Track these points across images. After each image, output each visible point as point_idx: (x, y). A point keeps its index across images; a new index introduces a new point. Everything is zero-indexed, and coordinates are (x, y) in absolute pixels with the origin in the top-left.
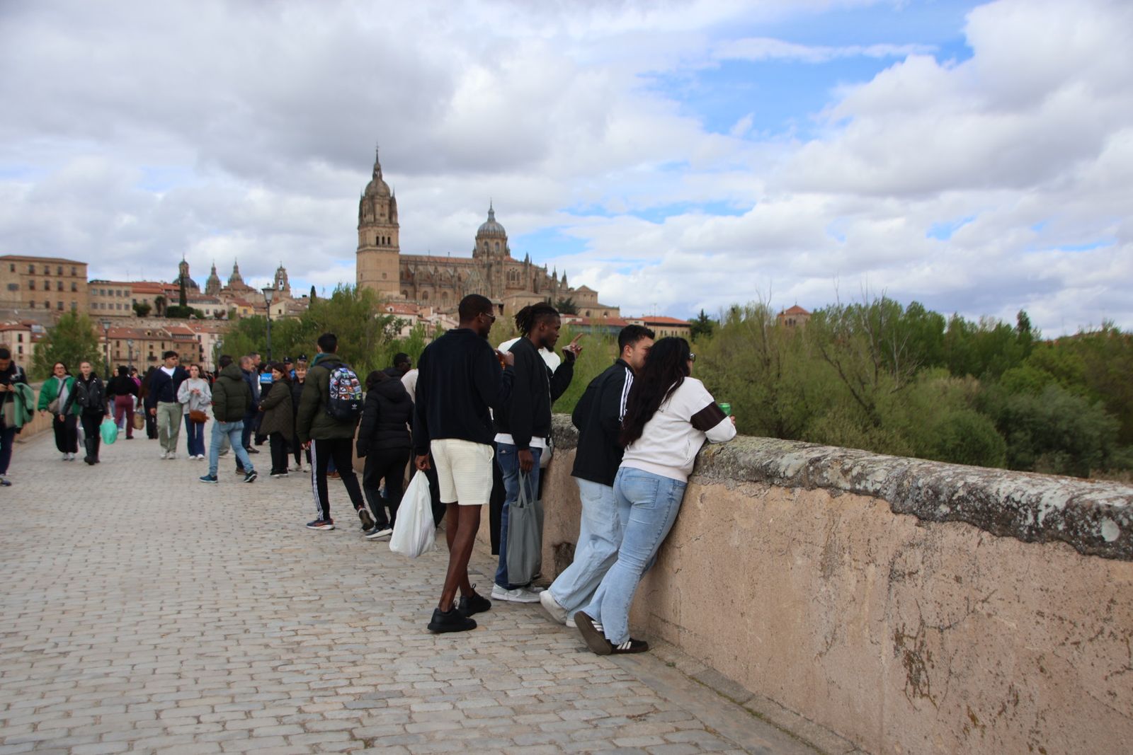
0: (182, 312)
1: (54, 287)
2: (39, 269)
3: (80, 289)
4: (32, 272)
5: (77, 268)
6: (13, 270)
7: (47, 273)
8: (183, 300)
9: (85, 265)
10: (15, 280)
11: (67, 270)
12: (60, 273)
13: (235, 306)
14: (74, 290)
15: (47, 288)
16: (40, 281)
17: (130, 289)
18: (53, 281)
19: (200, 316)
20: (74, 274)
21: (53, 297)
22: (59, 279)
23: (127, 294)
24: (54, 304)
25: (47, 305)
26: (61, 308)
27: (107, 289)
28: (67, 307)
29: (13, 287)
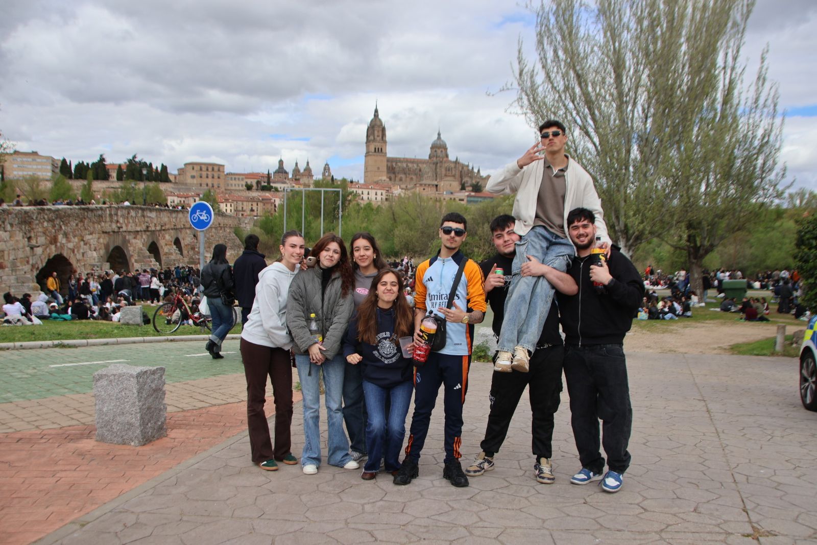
0: (267, 188)
1: (210, 177)
2: (204, 168)
3: (221, 177)
4: (201, 169)
5: (220, 167)
6: (193, 169)
7: (207, 170)
8: (269, 183)
9: (224, 166)
10: (194, 173)
11: (216, 168)
12: (213, 170)
13: (294, 185)
14: (219, 178)
15: (207, 177)
16: (204, 174)
17: (244, 177)
18: (210, 174)
19: (276, 190)
20: (219, 170)
21: (210, 181)
22: (212, 173)
23: (242, 179)
24: (210, 185)
25: (207, 185)
26: (213, 186)
27: (233, 177)
28: (216, 186)
29: (193, 177)
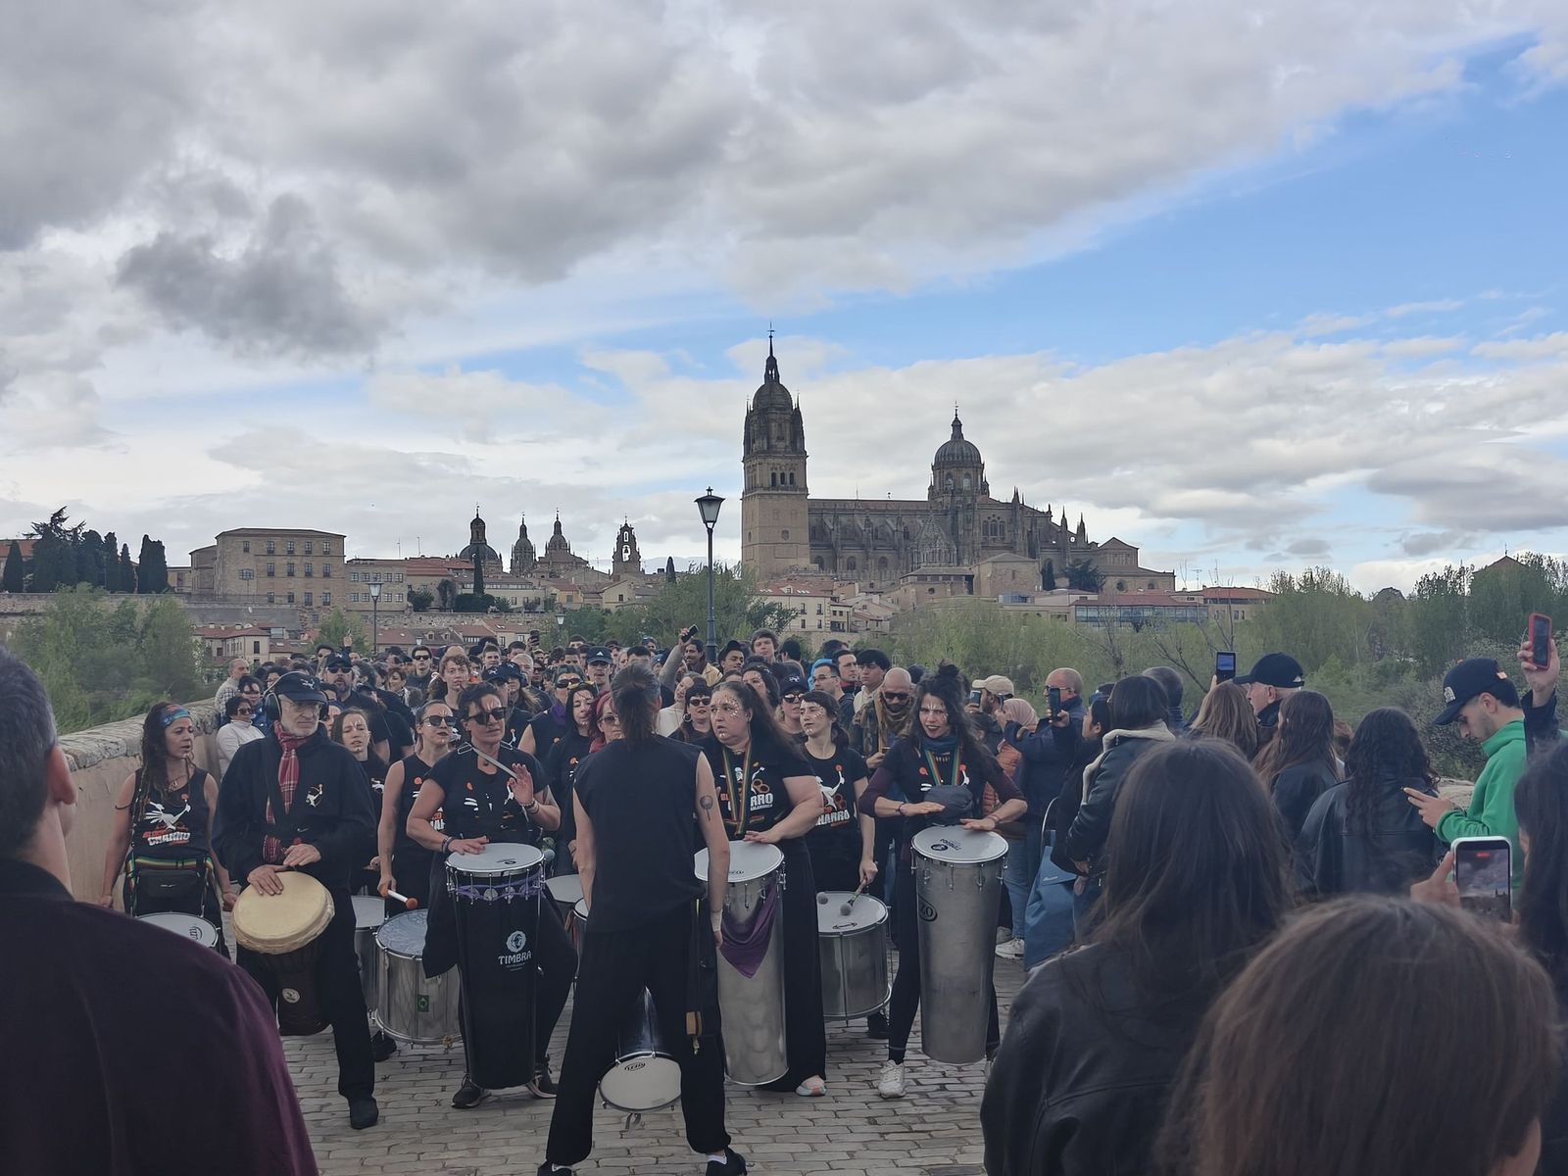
0: (477, 603)
1: (299, 572)
2: (281, 546)
3: (336, 573)
4: (271, 551)
5: (331, 542)
6: (246, 550)
7: (291, 553)
8: (479, 586)
9: (342, 537)
10: (249, 564)
11: (318, 546)
12: (308, 551)
13: (555, 591)
14: (327, 575)
15: (291, 574)
16: (281, 564)
17: (404, 570)
18: (299, 563)
19: (503, 607)
20: (327, 551)
21: (298, 586)
22: (305, 560)
23: (399, 579)
24: (300, 597)
25: (291, 598)
26: (309, 603)
27: (371, 570)
28: (317, 602)
29: (247, 576)
